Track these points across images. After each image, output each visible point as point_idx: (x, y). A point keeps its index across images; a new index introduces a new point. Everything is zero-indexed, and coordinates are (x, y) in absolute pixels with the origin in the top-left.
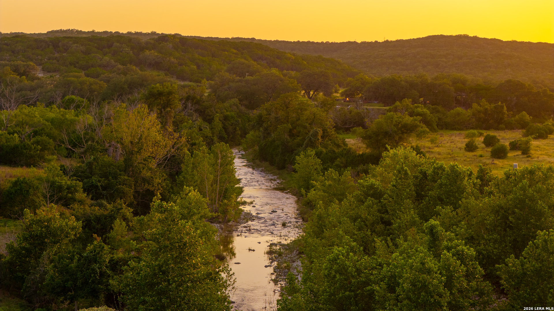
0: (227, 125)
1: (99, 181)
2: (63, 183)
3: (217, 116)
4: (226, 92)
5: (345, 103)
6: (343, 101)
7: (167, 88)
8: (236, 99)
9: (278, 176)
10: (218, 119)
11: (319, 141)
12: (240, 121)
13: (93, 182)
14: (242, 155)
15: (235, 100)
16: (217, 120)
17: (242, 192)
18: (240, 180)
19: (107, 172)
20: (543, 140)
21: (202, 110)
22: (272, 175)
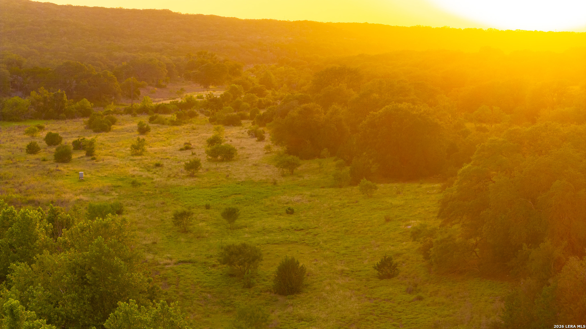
20: (107, 133)
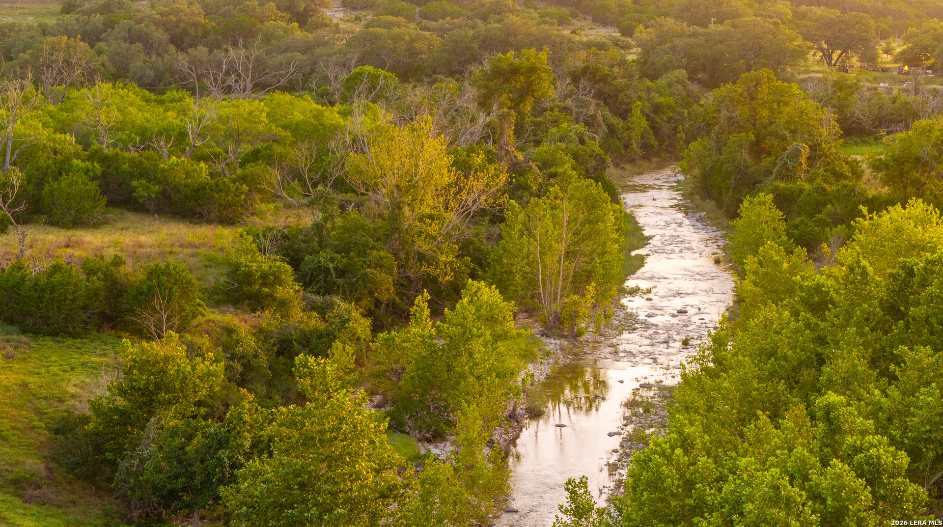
0: (659, 121)
1: (332, 260)
2: (254, 268)
3: (637, 106)
4: (666, 57)
5: (900, 76)
6: (895, 73)
7: (528, 60)
8: (682, 70)
9: (724, 232)
10: (639, 112)
11: (803, 167)
12: (686, 114)
13: (320, 262)
14: (678, 182)
15: (682, 73)
16: (637, 112)
17: (642, 265)
18: (650, 238)
19: (351, 242)
21: (612, 94)
22: (714, 228)
